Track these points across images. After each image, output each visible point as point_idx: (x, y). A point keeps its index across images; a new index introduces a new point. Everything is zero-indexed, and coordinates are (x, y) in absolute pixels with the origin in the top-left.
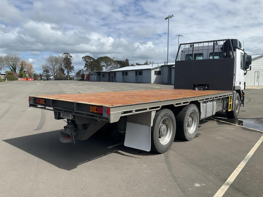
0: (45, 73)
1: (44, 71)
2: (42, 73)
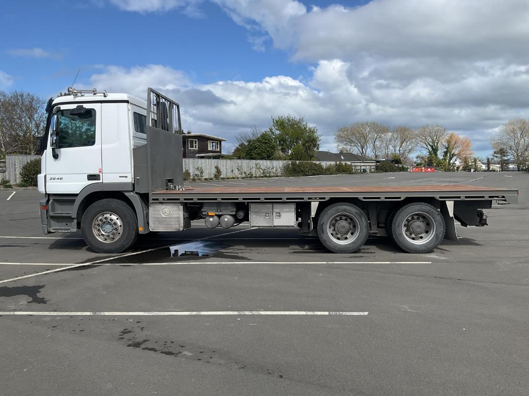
0: (497, 157)
1: (495, 153)
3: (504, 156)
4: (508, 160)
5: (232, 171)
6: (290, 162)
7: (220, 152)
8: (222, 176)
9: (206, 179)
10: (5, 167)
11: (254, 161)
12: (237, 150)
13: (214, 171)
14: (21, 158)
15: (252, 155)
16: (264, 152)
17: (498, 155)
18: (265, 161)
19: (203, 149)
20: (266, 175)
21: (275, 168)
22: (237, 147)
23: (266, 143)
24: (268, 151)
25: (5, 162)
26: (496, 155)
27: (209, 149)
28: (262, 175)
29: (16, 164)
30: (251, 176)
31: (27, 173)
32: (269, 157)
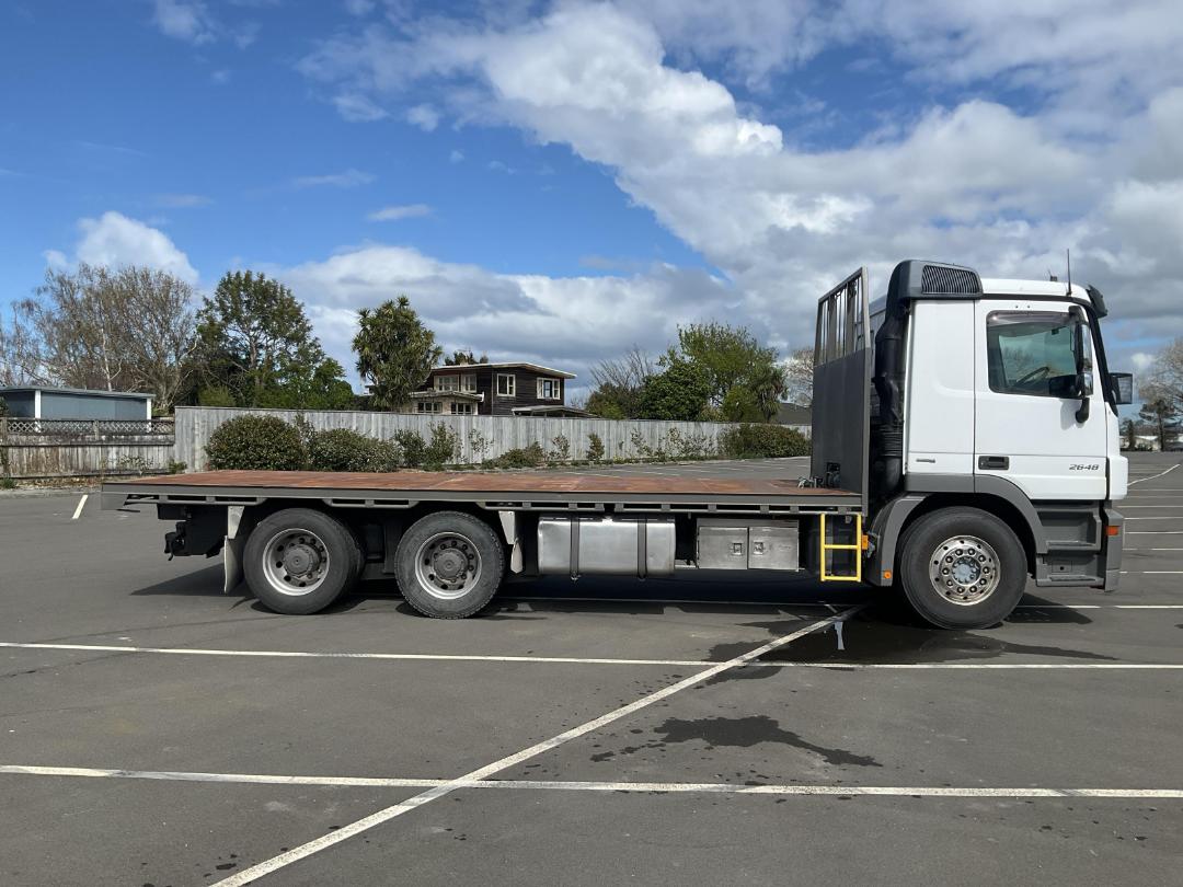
0: (1149, 418)
1: (1145, 408)
2: (1135, 419)
3: (1168, 416)
4: (1174, 425)
5: (621, 445)
6: (738, 426)
7: (561, 402)
8: (604, 457)
9: (575, 464)
10: (173, 432)
11: (663, 423)
12: (596, 398)
13: (586, 445)
14: (205, 414)
15: (658, 409)
16: (683, 403)
17: (1152, 415)
18: (684, 423)
19: (526, 397)
20: (691, 454)
21: (707, 440)
22: (596, 393)
23: (686, 384)
24: (692, 402)
25: (172, 423)
26: (1147, 414)
27: (539, 396)
28: (684, 455)
29: (196, 427)
30: (661, 458)
31: (225, 447)
32: (693, 415)
